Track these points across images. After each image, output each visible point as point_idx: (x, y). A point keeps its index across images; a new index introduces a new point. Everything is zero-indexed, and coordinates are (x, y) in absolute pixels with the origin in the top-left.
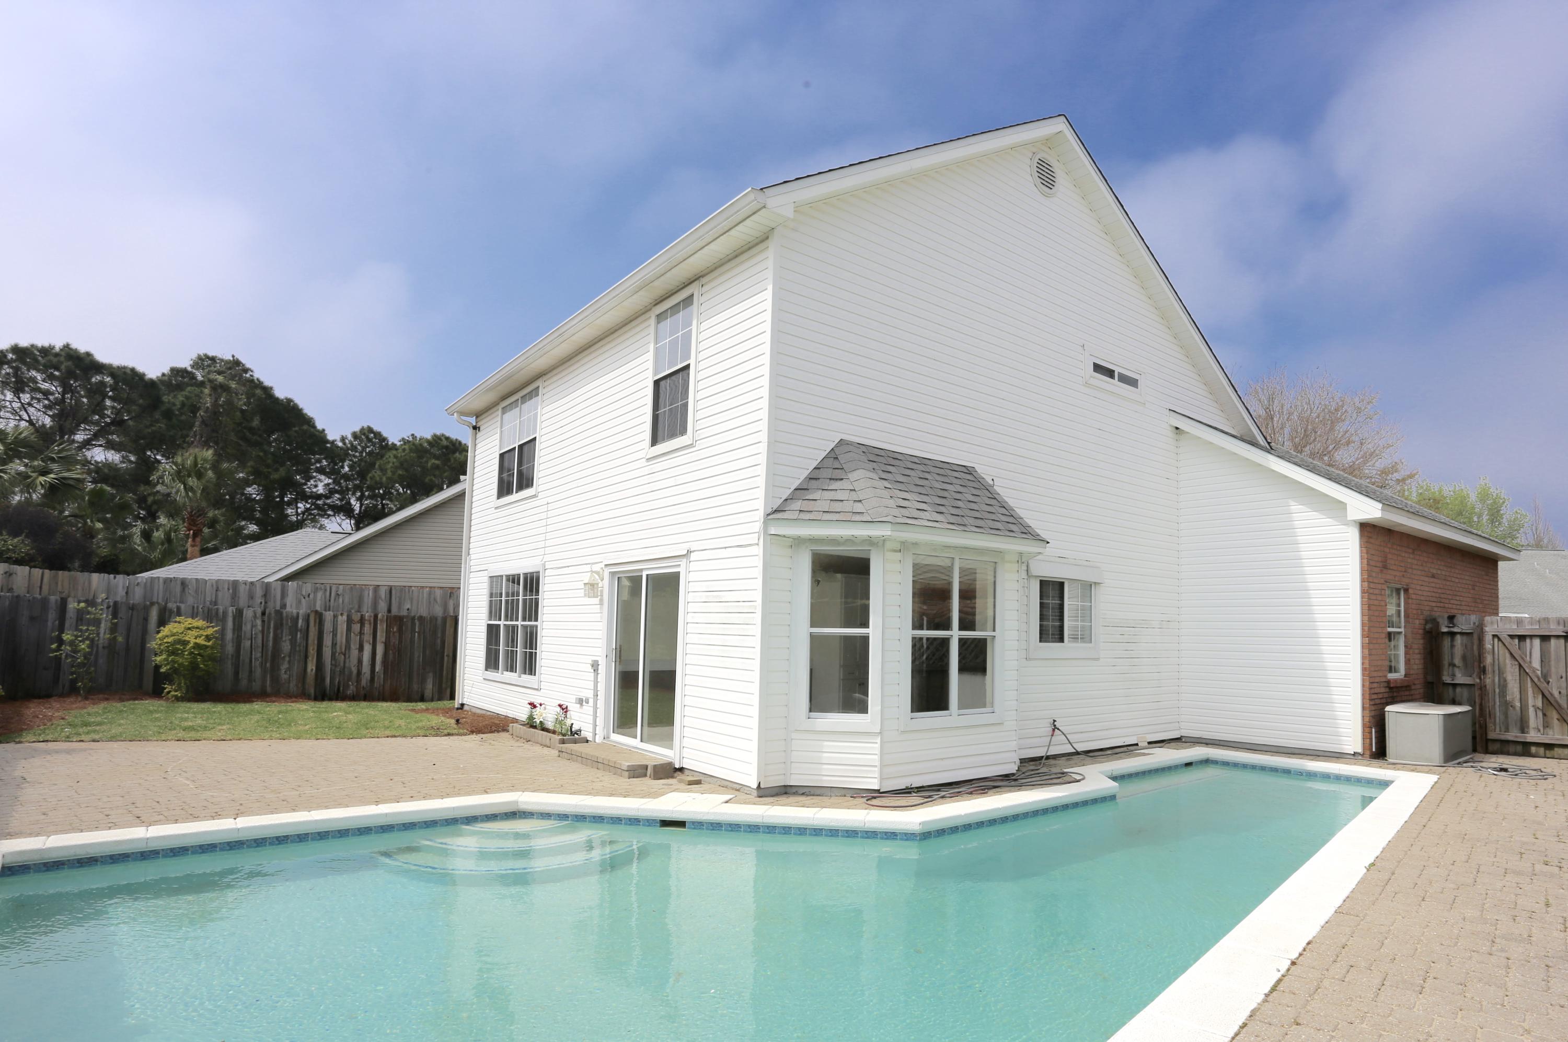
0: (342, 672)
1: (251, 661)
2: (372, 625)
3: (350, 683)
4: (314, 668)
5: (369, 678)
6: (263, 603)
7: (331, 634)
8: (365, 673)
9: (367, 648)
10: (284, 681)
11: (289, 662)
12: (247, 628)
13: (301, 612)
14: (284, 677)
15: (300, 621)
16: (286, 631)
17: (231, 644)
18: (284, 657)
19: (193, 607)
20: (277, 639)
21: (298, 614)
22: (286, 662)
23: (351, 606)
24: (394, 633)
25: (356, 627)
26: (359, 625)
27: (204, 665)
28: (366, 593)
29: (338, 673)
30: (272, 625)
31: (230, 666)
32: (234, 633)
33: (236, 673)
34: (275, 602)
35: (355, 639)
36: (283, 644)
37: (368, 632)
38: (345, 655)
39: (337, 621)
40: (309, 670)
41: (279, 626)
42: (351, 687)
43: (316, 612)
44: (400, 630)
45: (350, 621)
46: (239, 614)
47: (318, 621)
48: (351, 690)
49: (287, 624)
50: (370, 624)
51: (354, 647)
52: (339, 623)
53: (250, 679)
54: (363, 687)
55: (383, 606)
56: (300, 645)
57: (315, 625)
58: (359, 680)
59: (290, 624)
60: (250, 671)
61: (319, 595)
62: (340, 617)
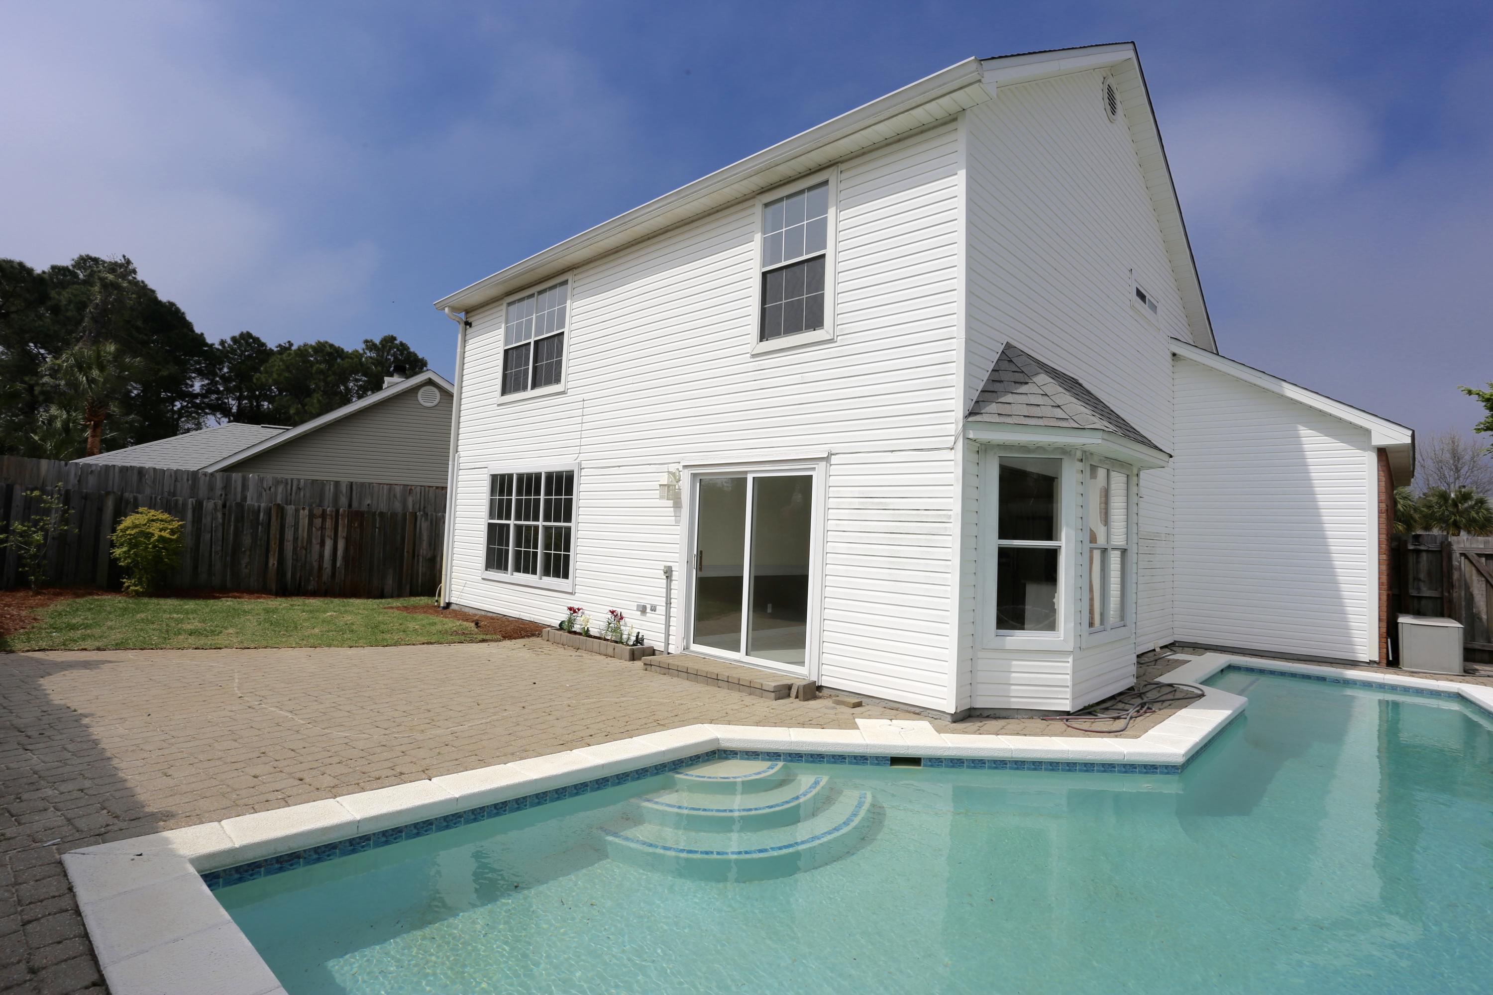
0: (304, 567)
1: (211, 555)
2: (334, 520)
3: (312, 578)
4: (276, 563)
5: (330, 574)
6: (223, 495)
7: (293, 528)
8: (326, 568)
9: (329, 544)
10: (244, 576)
11: (250, 557)
12: (206, 520)
13: (263, 505)
14: (245, 572)
15: (262, 515)
16: (247, 525)
17: (191, 540)
18: (245, 551)
20: (237, 533)
21: (259, 507)
22: (247, 557)
23: (312, 501)
24: (355, 529)
25: (318, 522)
26: (320, 520)
27: (169, 559)
28: (327, 488)
29: (299, 569)
30: (233, 519)
31: (190, 561)
32: (193, 526)
33: (195, 568)
34: (235, 494)
35: (316, 534)
36: (244, 538)
37: (330, 527)
38: (306, 550)
39: (299, 516)
40: (270, 564)
41: (240, 519)
42: (313, 582)
43: (279, 505)
44: (361, 526)
45: (311, 516)
46: (199, 505)
47: (279, 515)
48: (312, 586)
49: (248, 518)
50: (332, 519)
51: (316, 542)
53: (210, 573)
54: (324, 582)
55: (343, 501)
56: (261, 540)
57: (277, 519)
58: (320, 576)
59: (251, 518)
60: (210, 566)
61: (280, 488)
62: (301, 511)
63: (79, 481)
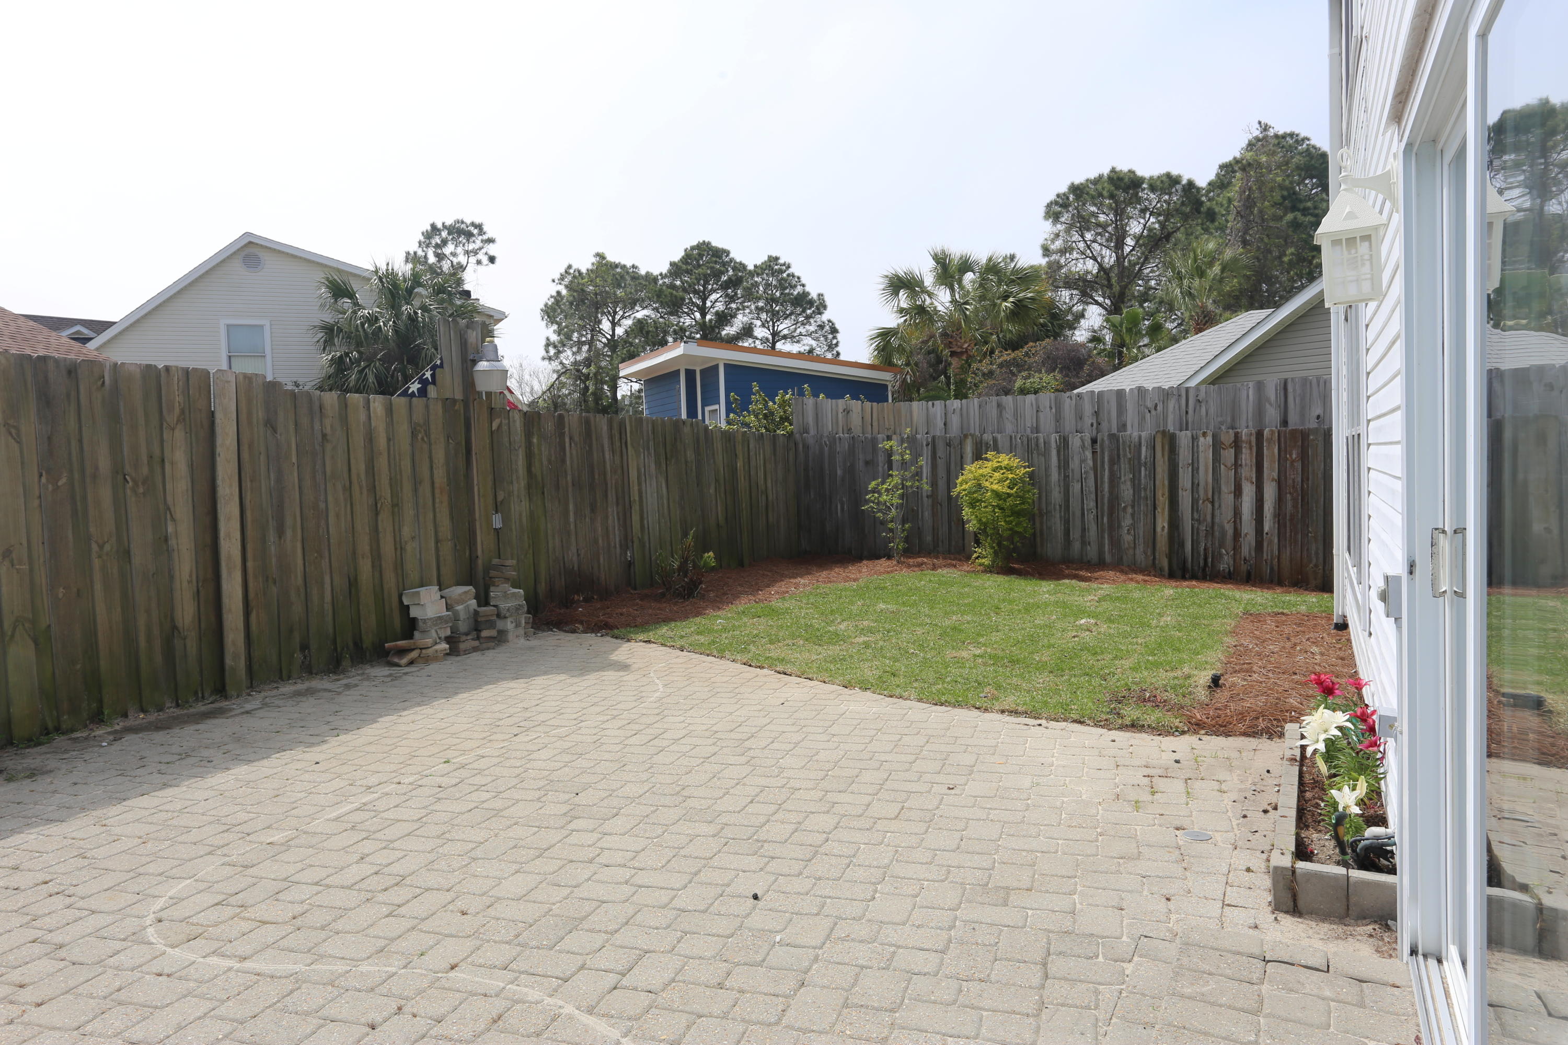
0: (1210, 532)
1: (1083, 514)
2: (1254, 449)
3: (1224, 551)
4: (1166, 525)
5: (1253, 544)
6: (1095, 425)
7: (1190, 468)
8: (1246, 535)
9: (1248, 491)
10: (1126, 545)
11: (1133, 515)
12: (1074, 464)
13: (1143, 434)
14: (1127, 538)
15: (1144, 449)
16: (1124, 466)
17: (1057, 489)
18: (1125, 507)
19: (1011, 437)
21: (1140, 437)
22: (1128, 516)
23: (1220, 419)
24: (1293, 462)
25: (1228, 455)
26: (1232, 451)
28: (1244, 393)
29: (1202, 534)
30: (1106, 459)
31: (1059, 521)
32: (1059, 474)
33: (1067, 532)
34: (1109, 421)
35: (1227, 475)
36: (1122, 487)
37: (1248, 462)
38: (1213, 503)
39: (1198, 446)
40: (1159, 529)
41: (1115, 461)
42: (1226, 558)
43: (1164, 433)
44: (1304, 456)
45: (1217, 446)
46: (1064, 443)
47: (1167, 447)
48: (1225, 563)
49: (1125, 455)
50: (1251, 449)
51: (1227, 488)
52: (1201, 449)
53: (1084, 543)
54: (1245, 559)
55: (1272, 414)
56: (1145, 490)
57: (1163, 455)
58: (1236, 547)
59: (1129, 456)
60: (1084, 530)
61: (1172, 404)
62: (1202, 439)
63: (945, 424)
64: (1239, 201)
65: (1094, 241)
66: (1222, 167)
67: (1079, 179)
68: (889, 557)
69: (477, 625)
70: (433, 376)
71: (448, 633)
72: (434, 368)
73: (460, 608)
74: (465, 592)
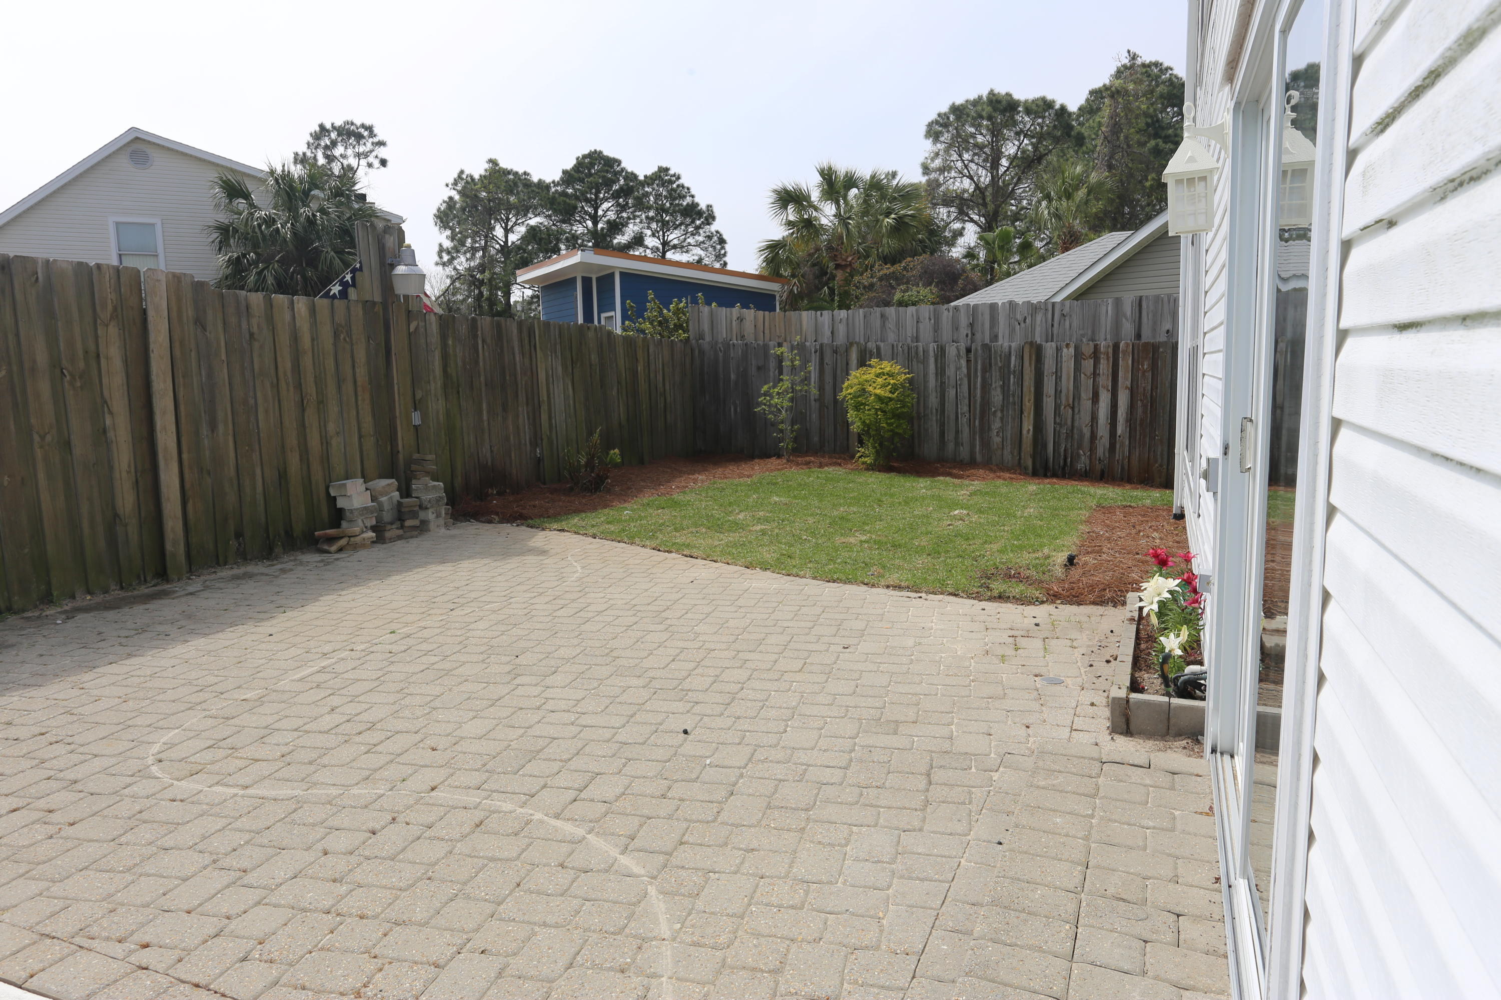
0: (1070, 435)
1: (957, 418)
2: (1111, 360)
3: (1081, 452)
4: (1031, 428)
5: (1108, 446)
6: (970, 335)
7: (1054, 377)
8: (1101, 438)
9: (1105, 398)
10: (995, 446)
11: (1002, 419)
12: (950, 371)
13: (1013, 345)
14: (997, 440)
15: (1013, 358)
16: (995, 374)
17: (934, 394)
18: (995, 412)
19: (893, 346)
20: (986, 387)
21: (1010, 347)
22: (998, 420)
23: (1081, 332)
24: (1144, 372)
25: (1088, 365)
26: (1092, 361)
27: (887, 423)
28: (1104, 309)
29: (1063, 436)
30: (979, 367)
31: (935, 424)
32: (937, 380)
33: (942, 434)
34: (983, 333)
35: (1087, 384)
36: (993, 393)
37: (1105, 371)
38: (1073, 408)
39: (1061, 356)
40: (1025, 432)
41: (987, 369)
42: (1083, 458)
43: (1034, 345)
44: (1154, 367)
45: (1078, 356)
46: (941, 352)
47: (1034, 357)
48: (1082, 463)
49: (996, 364)
50: (1108, 359)
51: (1086, 395)
52: (1064, 359)
53: (957, 444)
54: (1100, 459)
55: (1128, 329)
56: (1014, 396)
57: (1030, 364)
58: (1093, 449)
59: (1000, 365)
60: (957, 432)
61: (1039, 317)
62: (1065, 350)
63: (832, 333)
64: (1107, 127)
65: (972, 161)
66: (1092, 93)
67: (959, 101)
68: (779, 456)
69: (401, 515)
70: (353, 278)
71: (374, 522)
72: (354, 271)
73: (383, 499)
74: (388, 485)
